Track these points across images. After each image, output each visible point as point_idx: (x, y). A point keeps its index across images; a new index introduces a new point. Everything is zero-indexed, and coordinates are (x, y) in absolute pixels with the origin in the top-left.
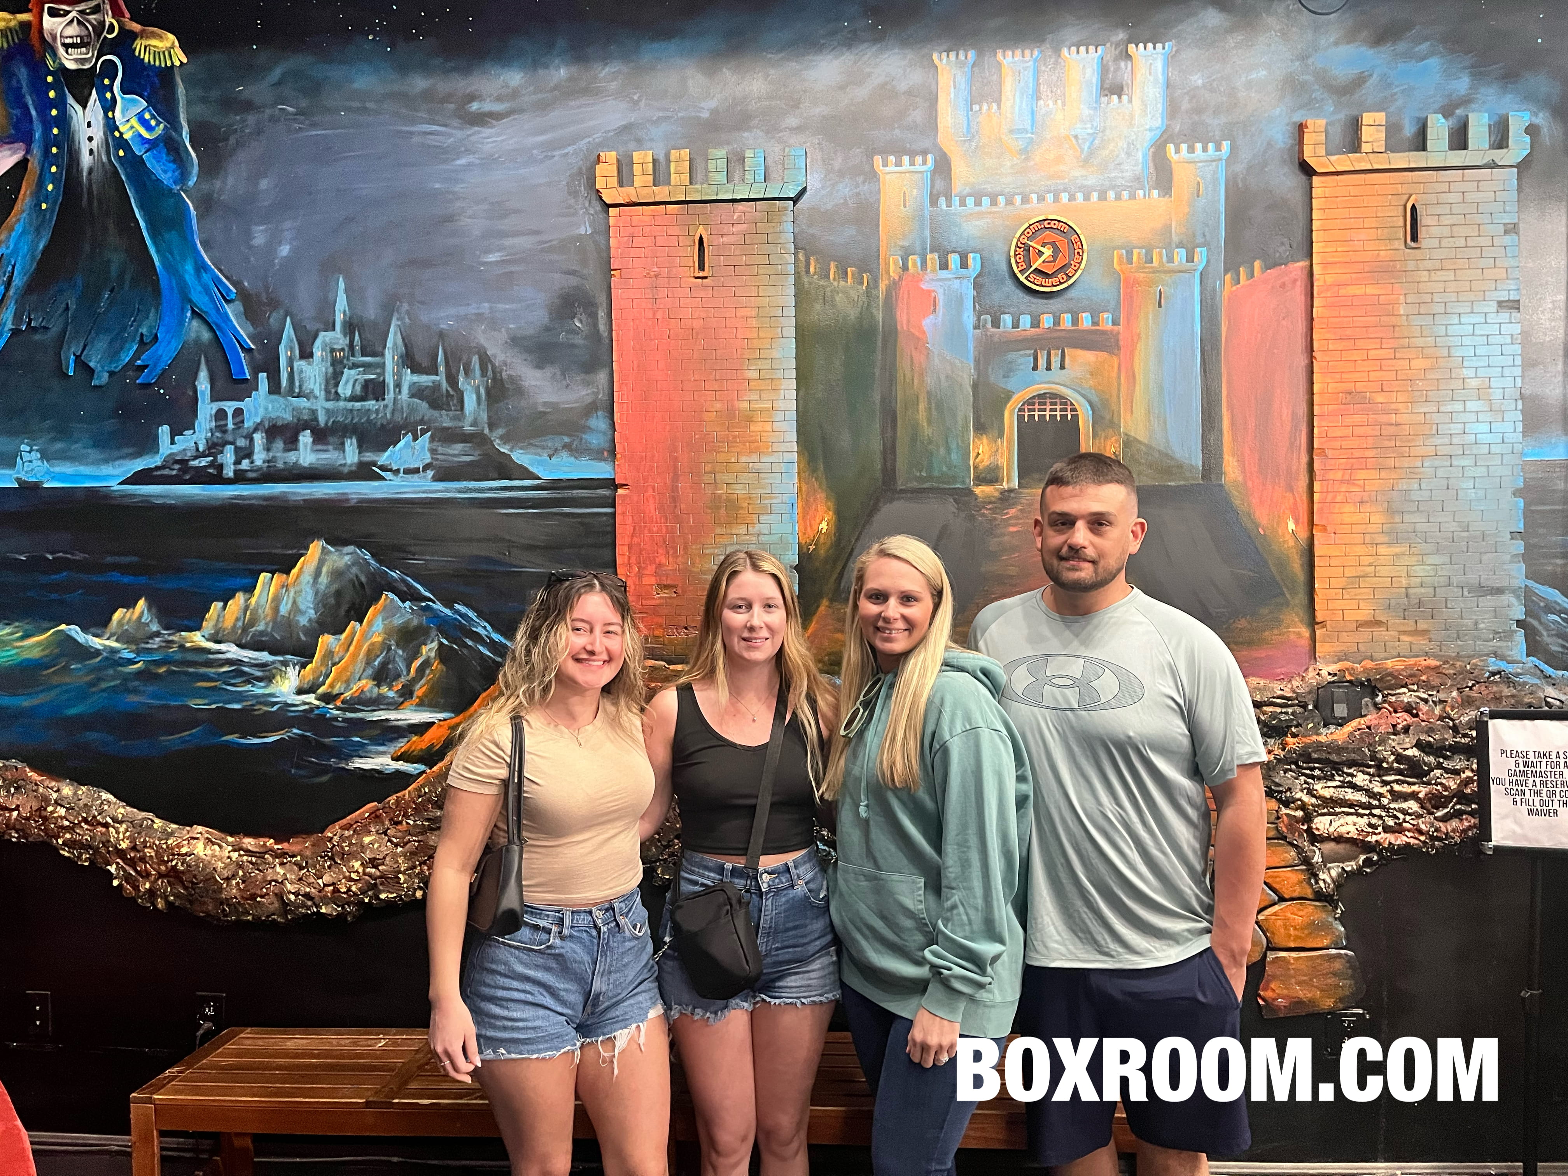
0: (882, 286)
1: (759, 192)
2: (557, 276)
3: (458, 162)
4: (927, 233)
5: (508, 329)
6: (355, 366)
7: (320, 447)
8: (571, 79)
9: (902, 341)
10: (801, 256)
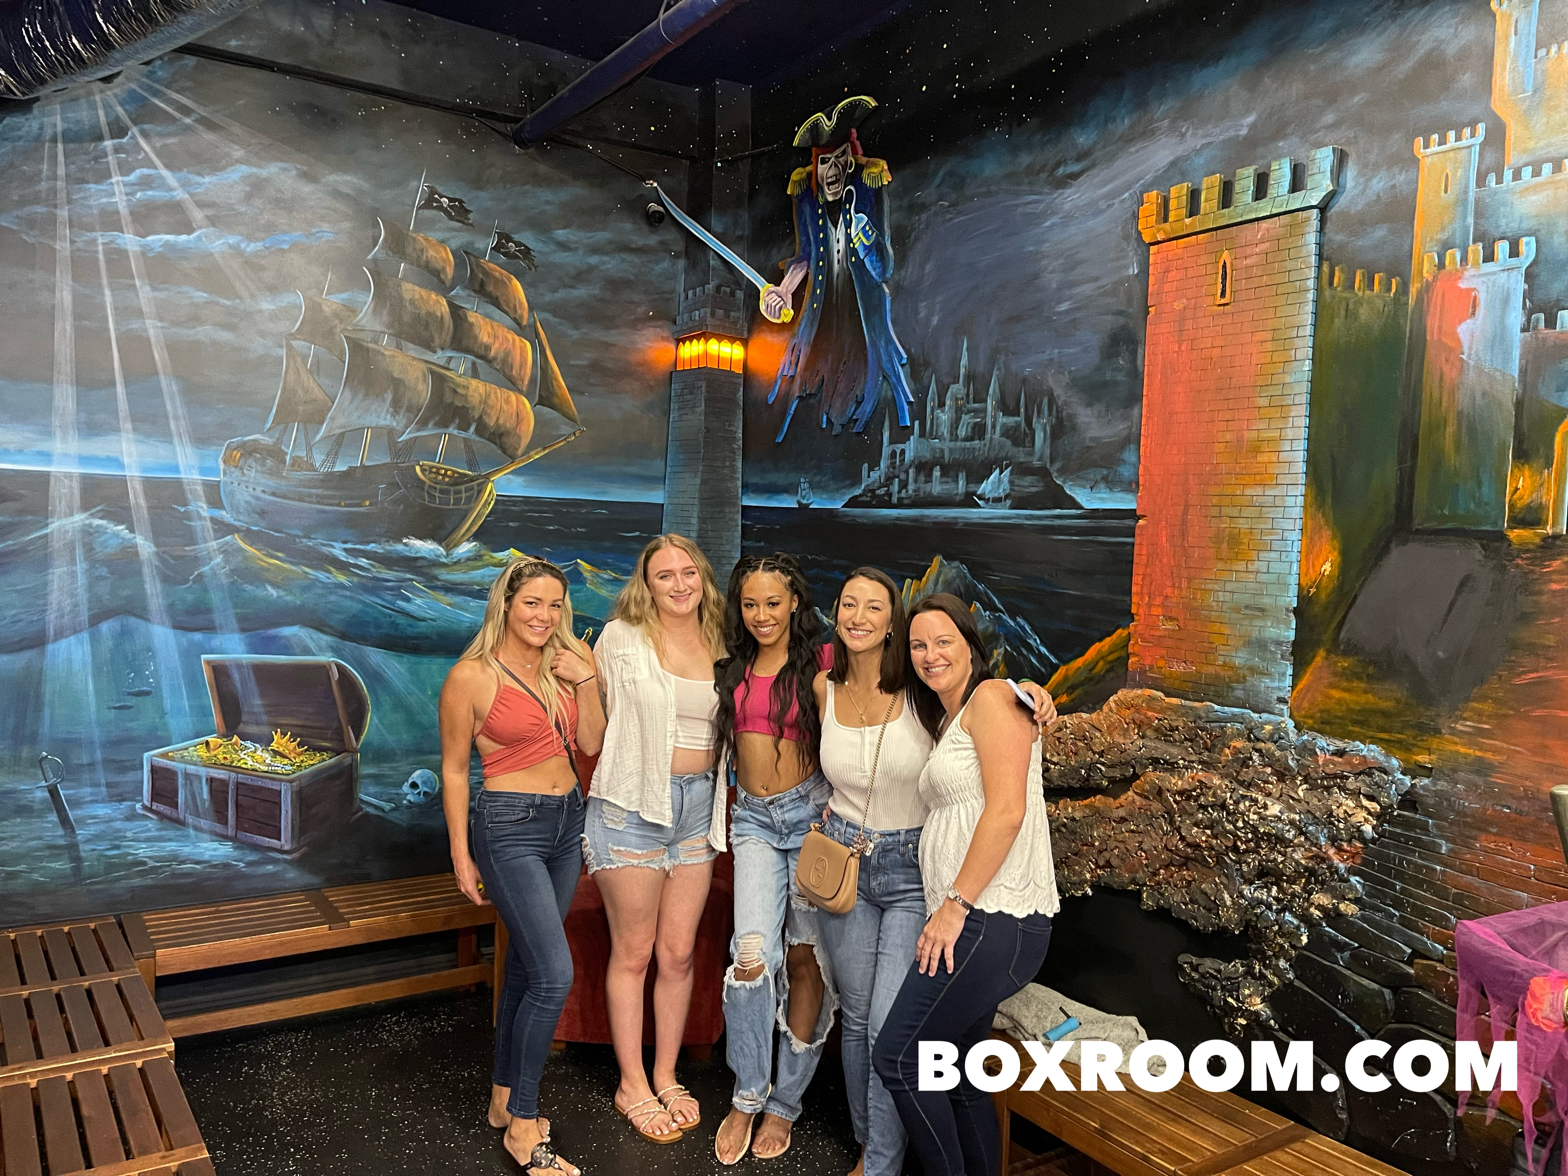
0: (1413, 290)
1: (1281, 206)
2: (1109, 317)
3: (1047, 224)
4: (1471, 220)
5: (1070, 372)
6: (969, 412)
7: (944, 479)
8: (1132, 127)
9: (1431, 353)
10: (1326, 268)
